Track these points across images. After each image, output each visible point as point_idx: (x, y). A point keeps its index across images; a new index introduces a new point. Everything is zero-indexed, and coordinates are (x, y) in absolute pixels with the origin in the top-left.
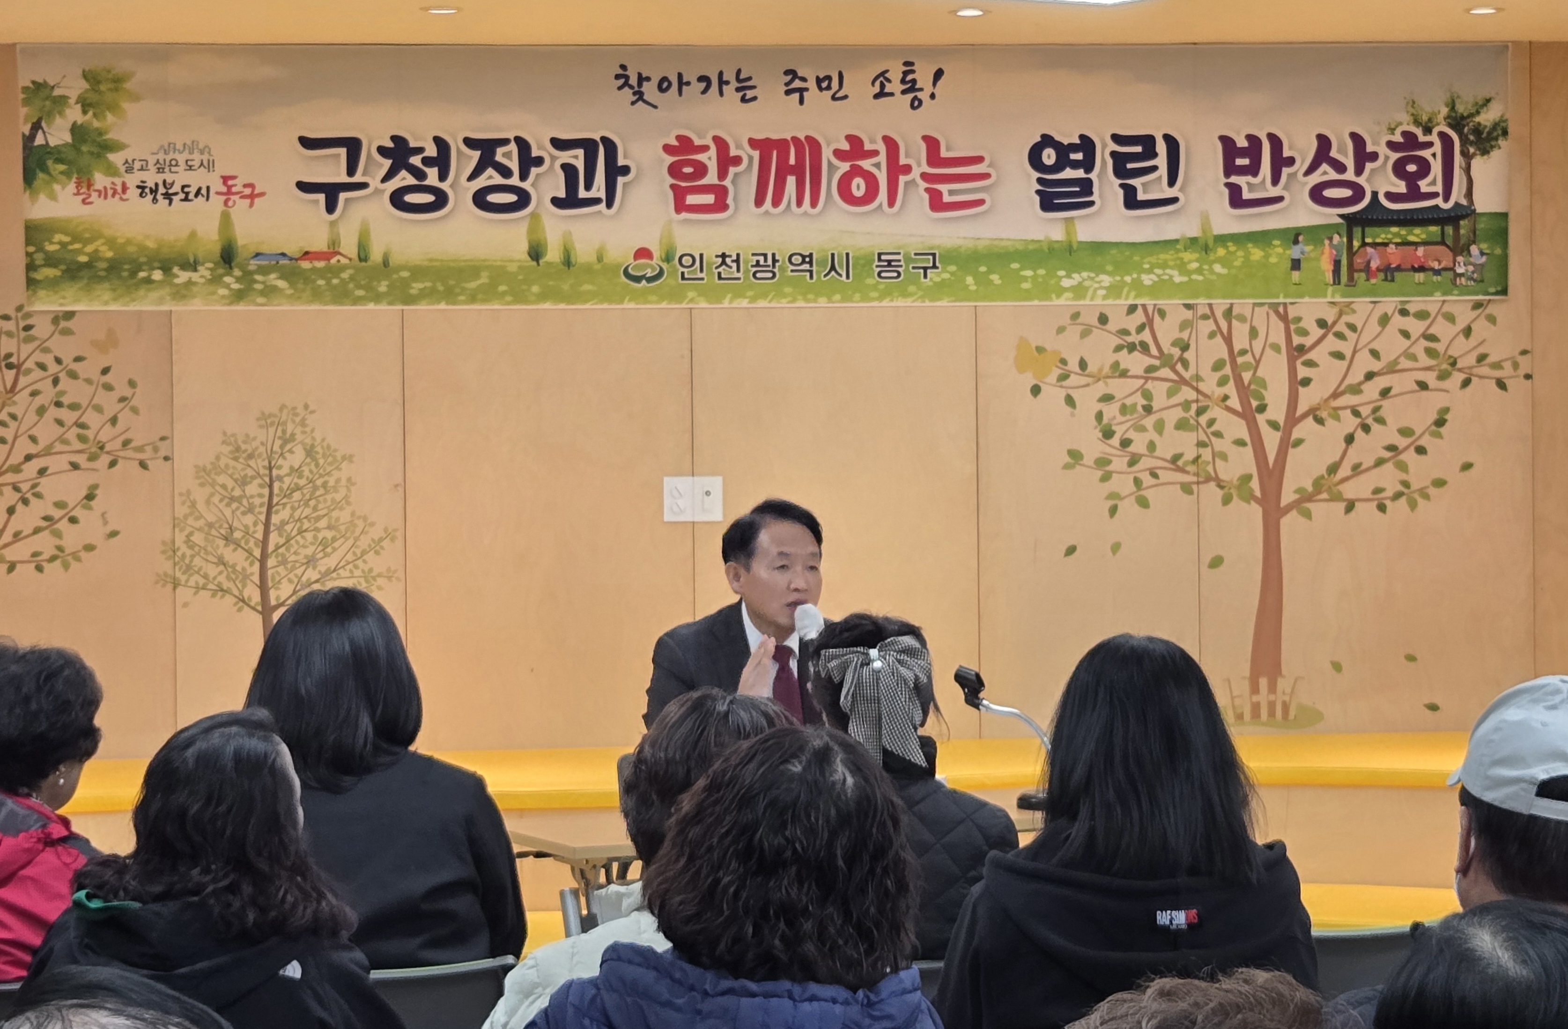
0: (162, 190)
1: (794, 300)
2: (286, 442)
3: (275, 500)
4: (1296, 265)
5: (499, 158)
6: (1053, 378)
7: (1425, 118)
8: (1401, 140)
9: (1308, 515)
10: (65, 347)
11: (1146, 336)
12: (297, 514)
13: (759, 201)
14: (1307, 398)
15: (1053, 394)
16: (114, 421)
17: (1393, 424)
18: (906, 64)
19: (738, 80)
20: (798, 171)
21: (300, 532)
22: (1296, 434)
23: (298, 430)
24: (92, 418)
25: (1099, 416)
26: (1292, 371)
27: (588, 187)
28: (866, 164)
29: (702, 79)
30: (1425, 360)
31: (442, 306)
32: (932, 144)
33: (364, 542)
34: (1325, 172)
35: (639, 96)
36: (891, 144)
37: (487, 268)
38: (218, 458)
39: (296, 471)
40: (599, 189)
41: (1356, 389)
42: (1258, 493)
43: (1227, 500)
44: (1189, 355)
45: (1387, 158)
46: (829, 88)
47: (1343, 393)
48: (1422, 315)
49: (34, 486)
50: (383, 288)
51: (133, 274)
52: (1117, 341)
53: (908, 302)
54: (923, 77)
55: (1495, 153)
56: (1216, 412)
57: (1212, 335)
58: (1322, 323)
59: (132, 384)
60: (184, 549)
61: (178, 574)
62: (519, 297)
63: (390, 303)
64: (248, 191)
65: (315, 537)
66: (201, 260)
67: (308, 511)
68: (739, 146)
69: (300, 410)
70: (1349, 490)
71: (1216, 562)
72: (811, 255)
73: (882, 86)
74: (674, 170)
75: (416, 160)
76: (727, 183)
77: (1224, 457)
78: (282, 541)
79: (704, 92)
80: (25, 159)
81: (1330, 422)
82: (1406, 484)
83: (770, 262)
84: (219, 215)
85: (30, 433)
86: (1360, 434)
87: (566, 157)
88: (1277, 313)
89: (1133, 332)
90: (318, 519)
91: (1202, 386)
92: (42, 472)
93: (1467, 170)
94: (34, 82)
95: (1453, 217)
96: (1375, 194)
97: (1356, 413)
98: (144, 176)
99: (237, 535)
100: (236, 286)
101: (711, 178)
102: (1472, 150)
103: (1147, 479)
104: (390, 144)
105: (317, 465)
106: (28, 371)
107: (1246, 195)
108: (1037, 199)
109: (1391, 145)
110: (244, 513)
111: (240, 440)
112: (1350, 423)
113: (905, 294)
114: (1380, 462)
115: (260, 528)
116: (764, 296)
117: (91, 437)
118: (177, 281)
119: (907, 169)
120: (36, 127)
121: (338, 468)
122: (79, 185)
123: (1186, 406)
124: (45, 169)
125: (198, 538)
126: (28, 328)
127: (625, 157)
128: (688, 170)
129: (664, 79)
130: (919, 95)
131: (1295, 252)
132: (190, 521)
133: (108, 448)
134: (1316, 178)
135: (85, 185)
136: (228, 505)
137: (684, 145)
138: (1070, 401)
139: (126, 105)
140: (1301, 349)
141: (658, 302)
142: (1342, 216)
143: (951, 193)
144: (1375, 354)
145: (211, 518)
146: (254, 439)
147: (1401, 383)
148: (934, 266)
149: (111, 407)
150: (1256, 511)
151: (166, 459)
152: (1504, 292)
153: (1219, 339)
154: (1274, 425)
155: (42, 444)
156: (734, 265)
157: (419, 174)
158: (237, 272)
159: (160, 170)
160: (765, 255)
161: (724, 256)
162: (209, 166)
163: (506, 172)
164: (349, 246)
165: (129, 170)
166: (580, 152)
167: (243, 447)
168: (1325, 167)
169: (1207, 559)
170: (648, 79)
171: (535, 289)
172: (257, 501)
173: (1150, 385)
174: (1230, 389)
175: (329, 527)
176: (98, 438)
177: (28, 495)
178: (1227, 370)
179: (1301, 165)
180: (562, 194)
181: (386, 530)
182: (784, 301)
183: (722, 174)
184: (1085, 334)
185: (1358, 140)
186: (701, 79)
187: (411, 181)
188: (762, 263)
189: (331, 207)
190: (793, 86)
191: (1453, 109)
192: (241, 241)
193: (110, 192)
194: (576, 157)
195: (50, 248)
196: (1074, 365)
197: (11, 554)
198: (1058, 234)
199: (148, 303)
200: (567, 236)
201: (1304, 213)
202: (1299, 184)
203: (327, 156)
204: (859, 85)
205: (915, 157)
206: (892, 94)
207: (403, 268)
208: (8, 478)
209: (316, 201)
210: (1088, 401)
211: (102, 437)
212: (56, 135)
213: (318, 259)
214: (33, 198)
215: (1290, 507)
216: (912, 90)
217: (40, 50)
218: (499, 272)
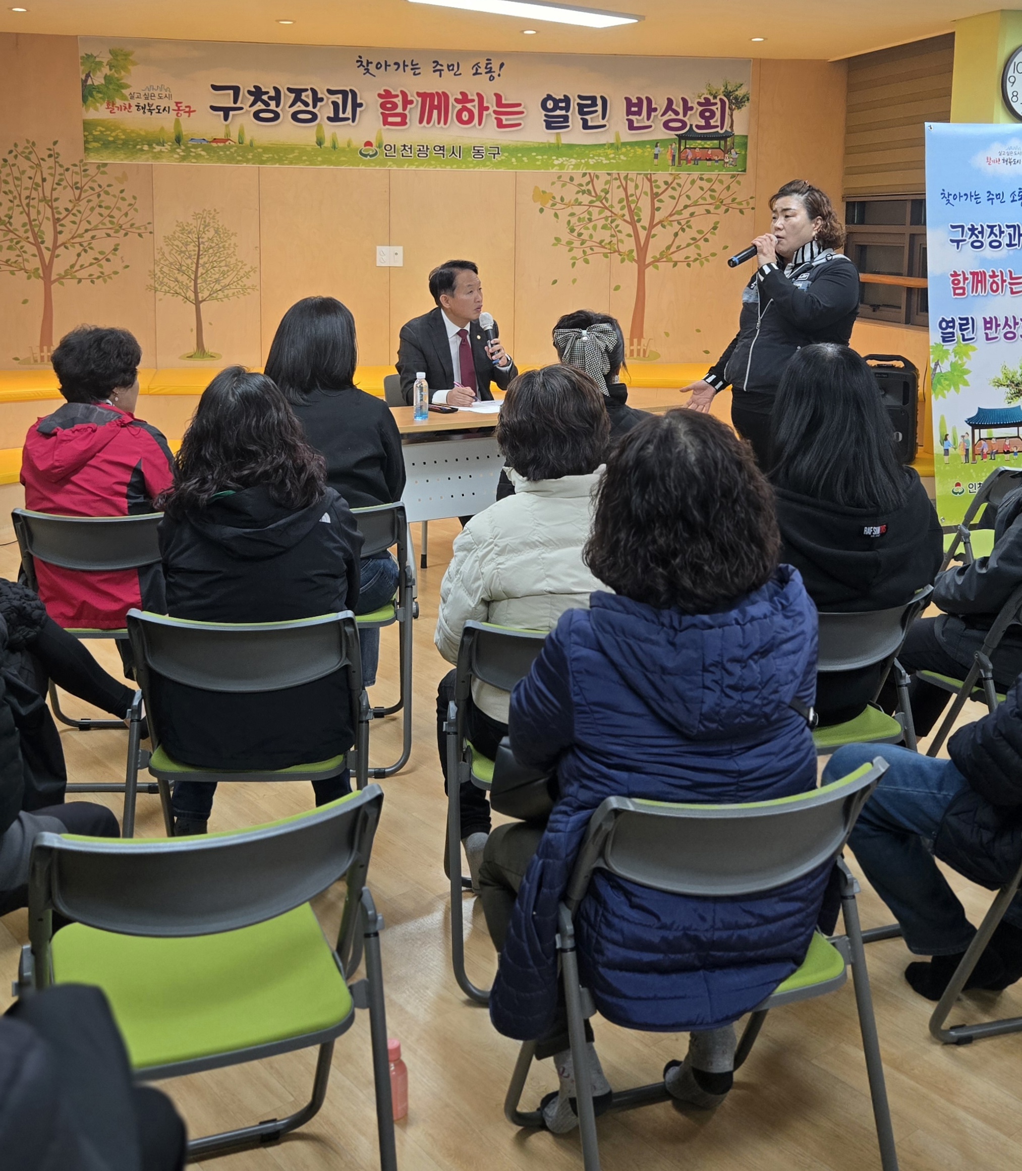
0: (147, 107)
1: (436, 167)
2: (206, 226)
3: (201, 253)
4: (656, 156)
5: (303, 97)
6: (549, 205)
7: (714, 92)
8: (704, 101)
9: (657, 268)
10: (103, 180)
11: (590, 187)
12: (211, 260)
13: (421, 122)
14: (658, 216)
15: (548, 212)
16: (126, 214)
17: (695, 229)
18: (488, 60)
19: (412, 65)
20: (438, 108)
21: (213, 267)
22: (653, 232)
23: (212, 221)
24: (115, 213)
25: (569, 222)
26: (652, 204)
27: (344, 112)
28: (469, 105)
30: (709, 201)
31: (277, 166)
32: (498, 97)
33: (242, 273)
34: (670, 115)
35: (367, 70)
36: (480, 97)
37: (298, 148)
38: (174, 233)
39: (211, 240)
40: (349, 113)
41: (679, 213)
42: (636, 258)
43: (623, 261)
44: (608, 196)
45: (697, 109)
46: (453, 70)
47: (674, 214)
48: (709, 180)
49: (90, 244)
50: (250, 157)
51: (135, 146)
52: (577, 189)
53: (486, 169)
54: (495, 66)
55: (743, 108)
56: (619, 221)
57: (618, 187)
58: (666, 183)
59: (134, 198)
60: (159, 274)
61: (157, 286)
62: (312, 162)
63: (253, 164)
64: (187, 109)
65: (219, 270)
66: (165, 141)
67: (216, 258)
68: (412, 96)
69: (212, 212)
70: (675, 257)
71: (617, 288)
72: (444, 147)
73: (477, 70)
74: (383, 106)
75: (265, 97)
76: (406, 112)
77: (622, 242)
78: (204, 271)
79: (397, 70)
80: (83, 91)
81: (668, 227)
82: (699, 255)
83: (425, 149)
84: (174, 121)
85: (87, 219)
86: (680, 232)
87: (334, 98)
88: (647, 178)
89: (584, 184)
90: (220, 262)
91: (613, 210)
92: (93, 237)
93: (731, 116)
94: (86, 54)
95: (723, 137)
96: (691, 125)
97: (679, 223)
98: (138, 100)
99: (184, 268)
100: (182, 154)
101: (399, 110)
102: (734, 107)
103: (589, 251)
104: (253, 90)
105: (220, 237)
106: (86, 191)
107: (636, 125)
108: (544, 124)
109: (699, 104)
110: (186, 258)
111: (185, 224)
112: (676, 227)
113: (485, 166)
114: (688, 245)
115: (194, 265)
116: (422, 165)
117: (116, 222)
118: (155, 150)
119: (487, 108)
120: (88, 76)
121: (230, 239)
122: (108, 104)
123: (606, 218)
124: (92, 96)
125: (165, 269)
126: (85, 170)
127: (360, 99)
128: (389, 106)
129: (379, 63)
130: (493, 74)
131: (656, 151)
132: (162, 261)
133: (124, 227)
134: (666, 118)
135: (111, 104)
136: (179, 254)
137: (387, 94)
138: (556, 215)
139: (130, 67)
140: (657, 195)
141: (375, 166)
142: (676, 135)
143: (506, 120)
144: (688, 197)
145: (171, 260)
146: (191, 224)
147: (699, 210)
148: (498, 153)
149: (125, 208)
150: (635, 265)
151: (151, 233)
152: (745, 171)
153: (621, 189)
154: (644, 228)
155: (93, 224)
156: (409, 150)
157: (267, 104)
158: (183, 147)
159: (147, 98)
160: (423, 146)
161: (405, 146)
162: (170, 97)
163: (306, 104)
164: (234, 136)
165: (132, 98)
166: (340, 96)
167: (186, 228)
168: (670, 112)
169: (613, 287)
170: (371, 63)
172: (193, 253)
173: (591, 209)
174: (626, 211)
175: (226, 266)
176: (119, 223)
177: (87, 248)
178: (625, 203)
179: (660, 112)
180: (332, 115)
181: (251, 267)
182: (432, 167)
183: (405, 108)
184: (563, 185)
185: (684, 101)
186: (396, 64)
187: (263, 107)
188: (421, 149)
189: (226, 118)
190: (437, 68)
191: (726, 88)
192: (184, 133)
194: (338, 98)
195: (95, 133)
196: (558, 199)
197: (79, 275)
198: (553, 140)
199: (141, 161)
200: (334, 135)
201: (660, 133)
202: (658, 120)
203: (224, 94)
204: (466, 69)
205: (490, 102)
206: (481, 74)
207: (259, 147)
208: (78, 240)
209: (220, 115)
210: (564, 215)
211: (121, 222)
212: (98, 80)
213: (220, 142)
214: (87, 110)
215: (649, 264)
216: (490, 72)
217: (87, 39)
218: (303, 151)
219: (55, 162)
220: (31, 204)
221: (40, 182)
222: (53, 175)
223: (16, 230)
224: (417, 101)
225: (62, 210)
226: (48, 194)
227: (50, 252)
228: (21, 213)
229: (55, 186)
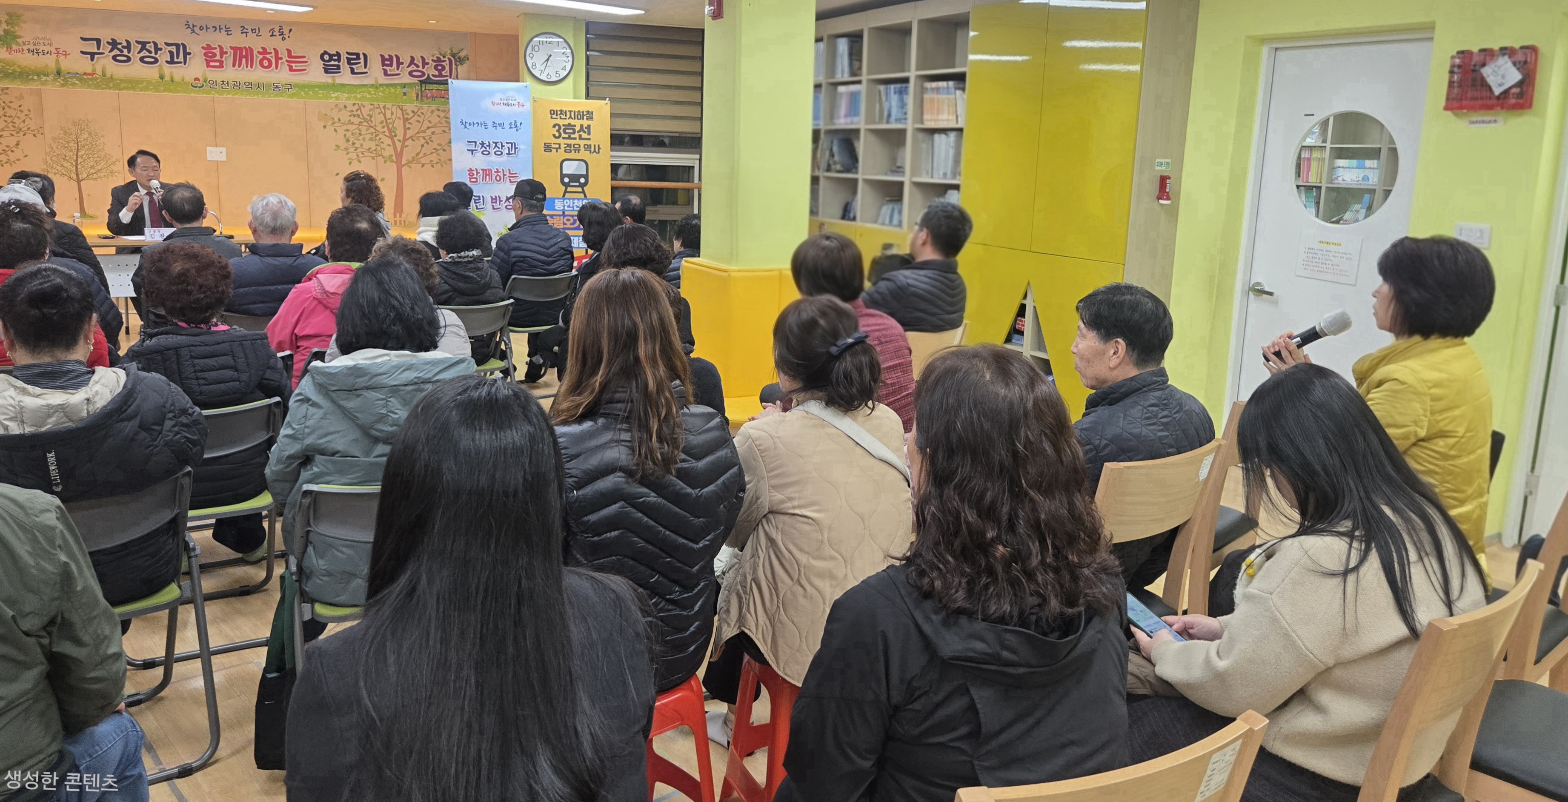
0: (35, 51)
1: (246, 96)
2: (82, 131)
3: (80, 148)
5: (147, 47)
6: (329, 124)
7: (443, 54)
8: (436, 59)
9: (410, 167)
11: (359, 112)
12: (87, 153)
13: (234, 65)
14: (409, 133)
15: (330, 128)
16: (24, 122)
18: (280, 27)
19: (226, 28)
20: (246, 57)
21: (89, 159)
22: (406, 143)
23: (85, 127)
24: (16, 120)
25: (345, 135)
26: (405, 125)
27: (178, 58)
28: (268, 56)
31: (131, 92)
32: (289, 51)
33: (110, 163)
34: (413, 67)
35: (193, 31)
36: (276, 50)
37: (146, 81)
38: (59, 134)
39: (86, 139)
40: (181, 59)
41: (424, 132)
42: (395, 160)
43: (385, 162)
44: (373, 119)
45: (432, 64)
46: (255, 32)
47: (420, 133)
48: (444, 111)
50: (111, 85)
51: (28, 76)
52: (350, 114)
53: (283, 99)
54: (286, 31)
55: (465, 65)
56: (381, 136)
57: (379, 114)
58: (413, 112)
59: (29, 110)
60: (50, 163)
62: (157, 90)
63: (114, 90)
64: (64, 53)
65: (94, 161)
66: (49, 74)
67: (90, 152)
68: (226, 48)
69: (86, 121)
70: (423, 161)
72: (251, 83)
73: (273, 33)
74: (205, 54)
75: (119, 46)
76: (223, 59)
77: (385, 149)
78: (83, 162)
79: (215, 31)
81: (416, 141)
82: (439, 160)
83: (238, 84)
84: (55, 61)
86: (425, 145)
87: (170, 48)
88: (399, 108)
89: (355, 111)
90: (94, 154)
91: (377, 128)
93: (457, 69)
96: (429, 75)
97: (425, 138)
98: (29, 46)
99: (68, 159)
100: (62, 82)
101: (218, 58)
102: (458, 64)
103: (361, 155)
104: (111, 41)
105: (92, 138)
107: (389, 73)
108: (323, 70)
109: (433, 60)
110: (70, 153)
111: (66, 129)
112: (422, 141)
113: (282, 96)
114: (432, 153)
115: (76, 157)
116: (237, 94)
117: (17, 126)
118: (42, 80)
119: (281, 59)
121: (100, 140)
122: (7, 48)
123: (372, 134)
125: (54, 158)
127: (189, 49)
128: (210, 55)
129: (201, 26)
130: (285, 36)
131: (404, 90)
132: (52, 154)
133: (22, 130)
134: (410, 69)
135: (9, 48)
136: (64, 150)
137: (209, 47)
138: (335, 130)
139: (21, 24)
140: (407, 119)
141: (202, 95)
142: (418, 81)
143: (296, 66)
144: (430, 122)
145: (58, 153)
146: (71, 129)
147: (438, 130)
148: (291, 88)
149: (23, 117)
150: (395, 166)
151: (42, 134)
153: (381, 114)
154: (399, 141)
156: (227, 85)
157: (121, 51)
158: (62, 78)
159: (34, 45)
160: (236, 82)
161: (223, 81)
162: (51, 45)
163: (150, 52)
164: (99, 72)
165: (24, 44)
166: (175, 47)
167: (68, 131)
170: (196, 26)
171: (162, 88)
172: (74, 149)
173: (360, 127)
174: (385, 129)
175: (98, 158)
178: (385, 124)
179: (406, 65)
180: (169, 60)
181: (117, 159)
182: (243, 96)
183: (221, 57)
184: (339, 111)
185: (422, 57)
186: (214, 27)
187: (118, 53)
188: (236, 84)
189: (92, 59)
190: (244, 31)
191: (453, 51)
192: (63, 68)
193: (18, 51)
194: (173, 49)
196: (336, 120)
198: (330, 81)
199: (33, 86)
200: (171, 72)
201: (407, 79)
202: (405, 70)
203: (90, 44)
204: (265, 32)
205: (284, 55)
206: (276, 35)
207: (118, 80)
209: (87, 57)
210: (341, 131)
211: (20, 127)
213: (89, 75)
215: (405, 165)
216: (282, 34)
218: (149, 82)
224: (230, 52)
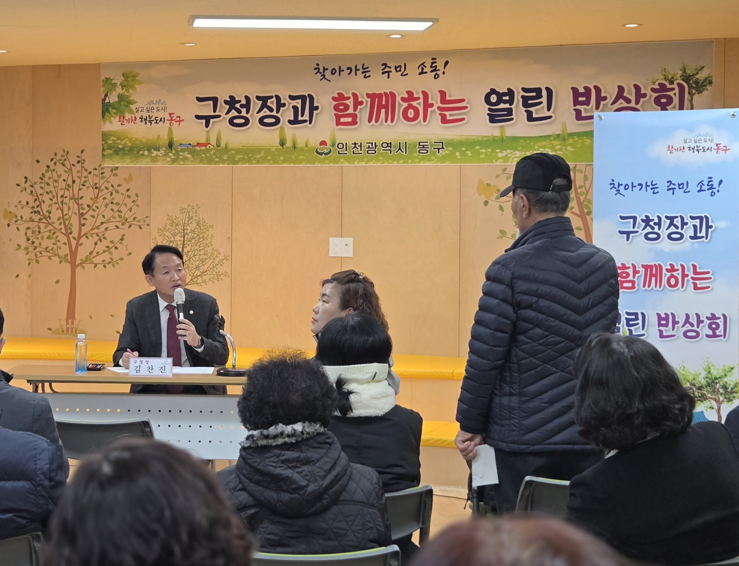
0: (148, 119)
1: (383, 163)
2: (189, 219)
3: (185, 242)
5: (269, 104)
6: (493, 198)
7: (670, 77)
8: (658, 87)
10: (114, 181)
12: (193, 249)
13: (370, 121)
15: (494, 205)
16: (130, 210)
18: (433, 59)
19: (363, 69)
20: (386, 107)
21: (194, 255)
23: (194, 214)
24: (123, 209)
27: (302, 116)
28: (414, 103)
29: (349, 68)
31: (247, 165)
32: (443, 94)
33: (217, 261)
34: (621, 104)
35: (324, 76)
36: (425, 94)
37: (264, 150)
38: (166, 225)
39: (193, 231)
40: (306, 117)
45: (651, 96)
46: (400, 71)
49: (104, 234)
50: (225, 158)
51: (138, 152)
53: (431, 164)
54: (440, 65)
55: (705, 93)
59: (137, 195)
62: (276, 162)
63: (228, 164)
64: (178, 119)
65: (199, 258)
66: (161, 147)
67: (197, 247)
68: (362, 97)
69: (195, 207)
72: (391, 143)
73: (423, 69)
74: (336, 108)
75: (238, 106)
76: (357, 112)
79: (349, 74)
80: (103, 108)
83: (374, 146)
84: (168, 129)
85: (102, 214)
87: (294, 103)
90: (200, 251)
92: (106, 229)
93: (691, 101)
94: (106, 78)
98: (142, 114)
100: (173, 157)
101: (351, 111)
102: (694, 91)
104: (228, 99)
105: (200, 229)
106: (103, 190)
107: (584, 114)
108: (488, 117)
109: (653, 90)
111: (174, 218)
113: (430, 160)
116: (371, 161)
117: (123, 216)
119: (432, 105)
120: (106, 95)
121: (208, 231)
122: (120, 118)
124: (109, 112)
126: (102, 173)
127: (317, 103)
128: (342, 107)
129: (334, 69)
130: (438, 72)
133: (128, 220)
134: (617, 106)
135: (122, 118)
137: (341, 97)
138: (501, 208)
139: (136, 86)
141: (329, 163)
143: (450, 115)
146: (178, 218)
148: (443, 148)
149: (130, 204)
151: (148, 225)
155: (107, 218)
156: (359, 148)
157: (239, 112)
158: (174, 152)
159: (148, 111)
160: (372, 143)
161: (355, 144)
162: (165, 109)
163: (271, 110)
164: (213, 141)
165: (137, 111)
166: (300, 101)
167: (175, 221)
168: (621, 101)
170: (327, 69)
171: (282, 158)
172: (179, 243)
174: (574, 204)
175: (205, 254)
176: (125, 217)
177: (102, 238)
179: (610, 100)
180: (292, 119)
181: (225, 256)
182: (380, 163)
183: (355, 109)
184: (508, 178)
185: (637, 88)
187: (236, 114)
188: (371, 147)
189: (207, 125)
190: (385, 70)
191: (685, 72)
192: (175, 139)
193: (131, 120)
195: (109, 142)
197: (96, 260)
198: (497, 133)
199: (143, 164)
200: (294, 136)
202: (609, 109)
203: (206, 105)
204: (413, 69)
205: (435, 100)
206: (426, 73)
207: (233, 149)
208: (95, 231)
209: (202, 123)
211: (127, 216)
212: (113, 98)
213: (203, 146)
214: (105, 123)
216: (435, 70)
217: (108, 66)
218: (268, 151)
219: (82, 167)
220: (64, 202)
221: (71, 184)
222: (80, 178)
223: (53, 223)
224: (367, 102)
225: (85, 206)
226: (76, 193)
227: (76, 241)
228: (57, 209)
229: (81, 187)
